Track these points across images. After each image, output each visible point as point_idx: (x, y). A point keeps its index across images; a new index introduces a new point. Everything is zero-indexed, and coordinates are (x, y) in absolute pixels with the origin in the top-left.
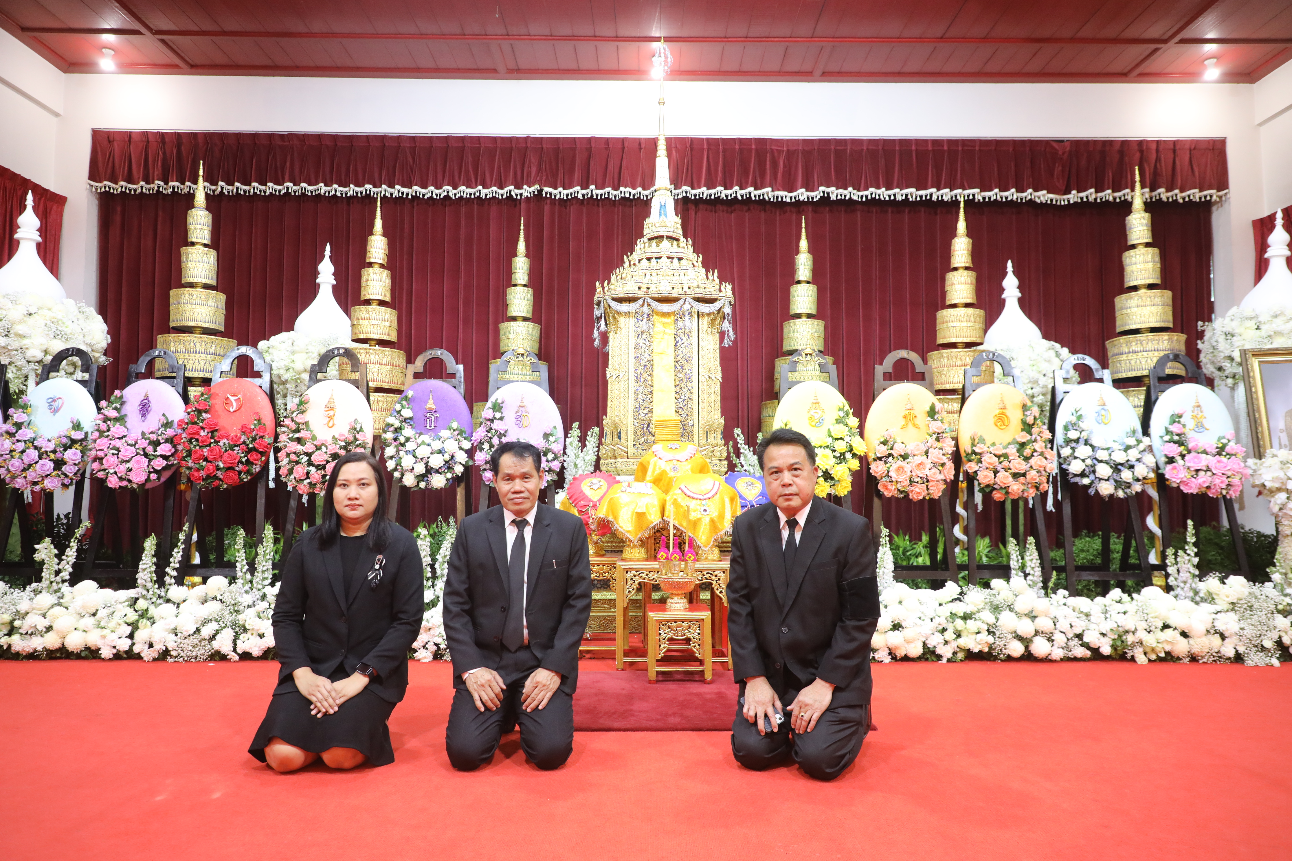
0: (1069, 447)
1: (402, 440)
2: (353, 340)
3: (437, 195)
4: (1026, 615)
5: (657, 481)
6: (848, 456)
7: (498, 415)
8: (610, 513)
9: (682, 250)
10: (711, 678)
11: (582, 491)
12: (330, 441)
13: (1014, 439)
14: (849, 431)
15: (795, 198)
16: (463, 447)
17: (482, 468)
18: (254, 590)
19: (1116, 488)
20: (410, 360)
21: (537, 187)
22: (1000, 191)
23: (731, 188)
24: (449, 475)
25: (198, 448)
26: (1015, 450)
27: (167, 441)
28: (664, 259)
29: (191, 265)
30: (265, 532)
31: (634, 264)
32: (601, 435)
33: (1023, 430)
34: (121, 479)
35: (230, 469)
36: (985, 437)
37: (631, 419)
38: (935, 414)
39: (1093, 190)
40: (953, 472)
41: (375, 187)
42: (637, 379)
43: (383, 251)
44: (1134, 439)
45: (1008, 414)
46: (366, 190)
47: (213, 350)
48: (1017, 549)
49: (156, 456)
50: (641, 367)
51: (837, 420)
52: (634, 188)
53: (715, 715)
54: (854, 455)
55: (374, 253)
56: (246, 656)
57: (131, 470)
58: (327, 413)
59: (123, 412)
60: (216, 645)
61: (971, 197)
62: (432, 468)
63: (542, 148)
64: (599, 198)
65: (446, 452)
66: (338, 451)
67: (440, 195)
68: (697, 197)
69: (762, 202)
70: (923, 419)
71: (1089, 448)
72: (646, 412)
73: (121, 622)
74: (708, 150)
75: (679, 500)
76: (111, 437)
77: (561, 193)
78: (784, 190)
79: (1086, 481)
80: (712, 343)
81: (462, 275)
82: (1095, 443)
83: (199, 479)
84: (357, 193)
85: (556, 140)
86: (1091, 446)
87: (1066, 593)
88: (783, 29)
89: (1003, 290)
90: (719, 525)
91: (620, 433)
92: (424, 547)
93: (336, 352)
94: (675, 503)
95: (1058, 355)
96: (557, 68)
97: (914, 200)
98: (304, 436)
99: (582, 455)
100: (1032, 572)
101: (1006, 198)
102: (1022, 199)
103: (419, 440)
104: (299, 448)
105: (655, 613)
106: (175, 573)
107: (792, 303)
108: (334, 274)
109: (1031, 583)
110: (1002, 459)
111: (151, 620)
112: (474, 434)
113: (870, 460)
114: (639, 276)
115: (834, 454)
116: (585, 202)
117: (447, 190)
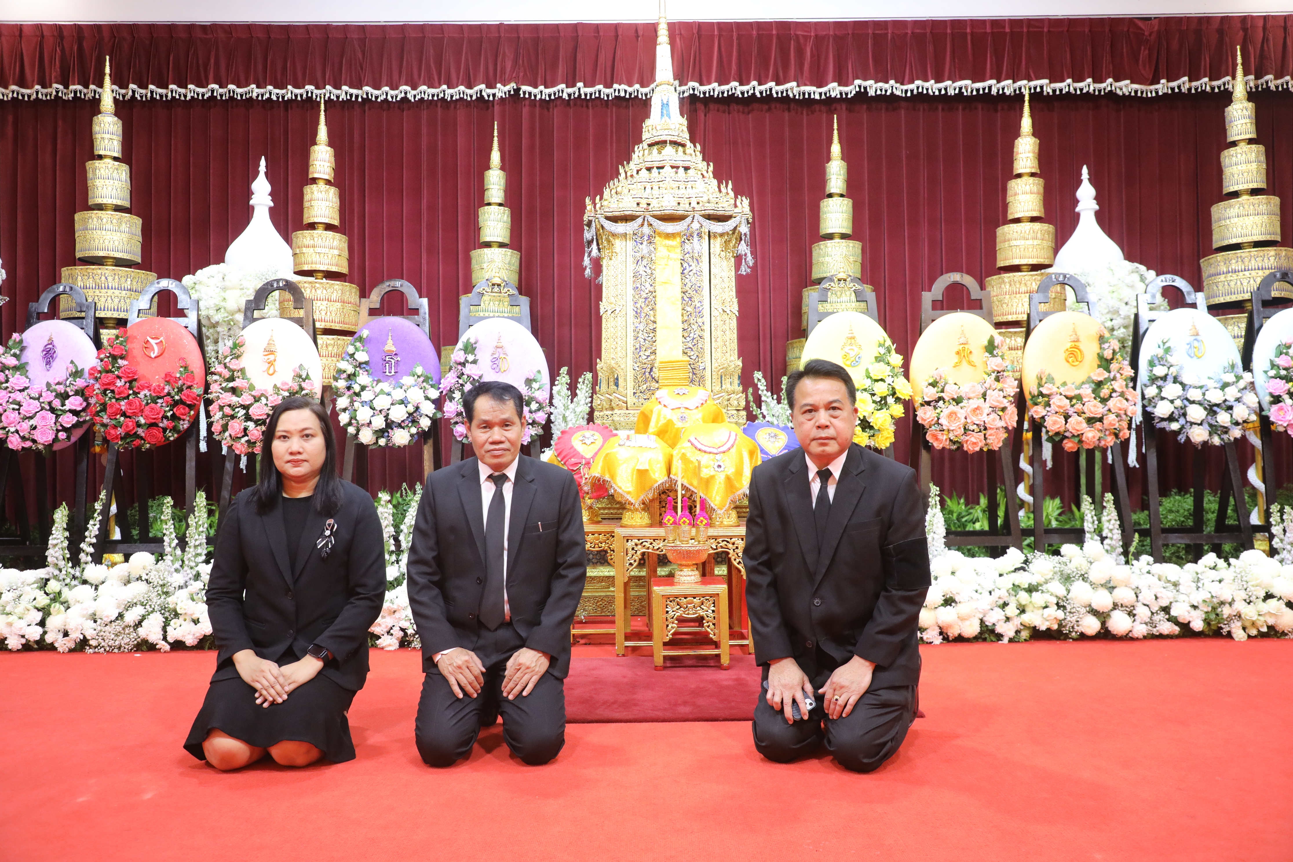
0: (1155, 386)
1: (357, 388)
2: (295, 273)
3: (392, 97)
4: (1102, 585)
5: (661, 434)
6: (890, 400)
7: (471, 358)
8: (607, 472)
9: (688, 158)
10: (728, 662)
11: (573, 447)
12: (270, 391)
13: (1089, 377)
14: (891, 371)
15: (825, 94)
16: (429, 396)
17: (452, 421)
18: (186, 568)
19: (1210, 434)
20: (364, 294)
21: (513, 85)
22: (1074, 81)
23: (748, 83)
24: (414, 430)
25: (114, 400)
26: (1089, 391)
27: (77, 393)
28: (667, 169)
29: (99, 183)
30: (197, 499)
31: (632, 176)
32: (595, 382)
33: (1099, 366)
34: (23, 438)
35: (152, 425)
36: (1054, 375)
37: (630, 362)
38: (994, 349)
39: (1186, 79)
40: (1016, 418)
41: (317, 88)
42: (637, 314)
43: (329, 164)
44: (1233, 375)
45: (1081, 348)
46: (307, 92)
47: (128, 284)
48: (1092, 508)
49: (64, 412)
50: (641, 300)
51: (876, 358)
52: (630, 85)
53: (733, 704)
54: (898, 400)
55: (318, 166)
56: (178, 646)
57: (35, 428)
58: (266, 357)
59: (24, 359)
60: (142, 632)
61: (1038, 90)
62: (393, 422)
63: (519, 37)
64: (588, 98)
65: (409, 403)
67: (397, 97)
68: (707, 95)
69: (786, 100)
70: (980, 356)
71: (1178, 387)
72: (648, 353)
73: (30, 606)
74: (720, 36)
75: (689, 455)
76: (10, 389)
77: (542, 92)
78: (812, 85)
79: (1175, 426)
80: (727, 269)
81: (425, 193)
82: (1185, 381)
83: (117, 438)
84: (296, 96)
85: (535, 28)
86: (1181, 384)
87: (1151, 559)
89: (1078, 201)
90: (735, 483)
91: (617, 379)
92: (386, 515)
93: (275, 285)
94: (684, 458)
95: (1142, 278)
97: (969, 94)
98: (240, 385)
99: (572, 406)
100: (1110, 535)
101: (1081, 90)
102: (1100, 91)
103: (377, 389)
104: (234, 399)
105: (661, 588)
106: (91, 550)
107: (822, 221)
108: (270, 194)
109: (1109, 548)
110: (1074, 401)
111: (66, 605)
112: (442, 381)
113: (917, 405)
114: (637, 190)
115: (874, 398)
116: (571, 103)
117: (405, 91)
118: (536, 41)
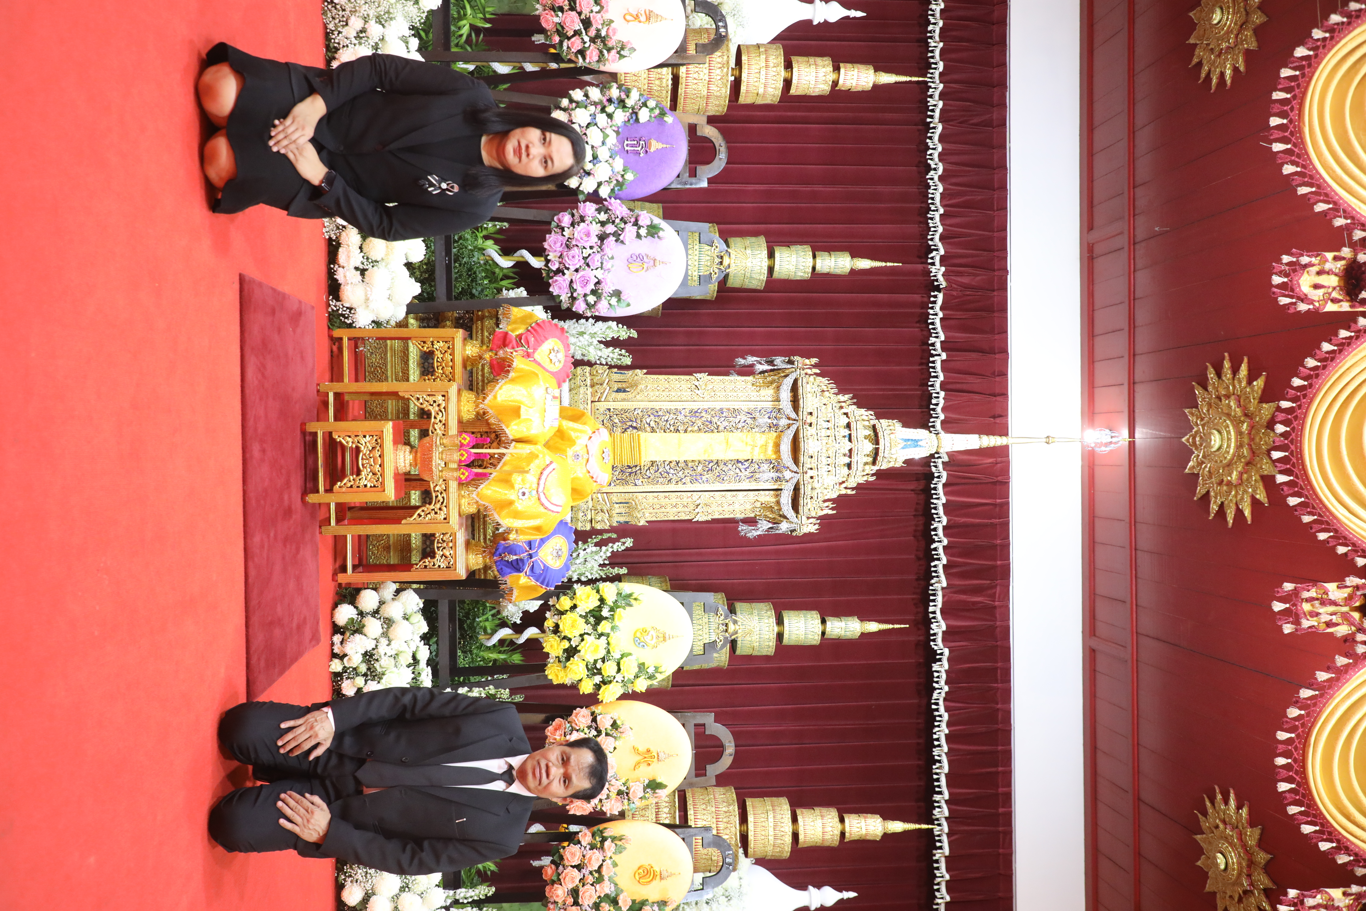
2: (739, 46)
3: (931, 155)
5: (561, 434)
6: (598, 679)
7: (643, 232)
8: (519, 374)
9: (860, 468)
10: (310, 501)
11: (547, 339)
12: (607, 16)
13: (622, 891)
14: (629, 679)
15: (934, 618)
16: (602, 187)
17: (575, 211)
20: (712, 120)
21: (944, 284)
22: (947, 882)
23: (945, 535)
26: (607, 891)
28: (848, 445)
31: (841, 407)
32: (621, 368)
33: (634, 902)
36: (625, 853)
37: (642, 405)
38: (652, 789)
40: (578, 814)
41: (941, 74)
42: (694, 413)
43: (854, 85)
45: (654, 882)
46: (936, 64)
48: (481, 897)
50: (709, 417)
51: (643, 664)
52: (943, 409)
53: (262, 502)
54: (598, 687)
55: (852, 73)
58: (643, 12)
61: (938, 844)
63: (994, 291)
64: (931, 365)
65: (594, 165)
66: (594, 27)
67: (931, 159)
68: (933, 492)
69: (927, 575)
70: (646, 774)
72: (652, 424)
74: (995, 505)
75: (537, 461)
77: (936, 315)
78: (944, 603)
80: (742, 508)
81: (829, 189)
84: (932, 51)
85: (1003, 309)
88: (1147, 596)
89: (819, 888)
90: (506, 512)
91: (625, 391)
93: (720, 24)
94: (533, 456)
96: (1096, 308)
97: (934, 771)
99: (595, 342)
101: (938, 890)
103: (609, 131)
105: (391, 430)
107: (796, 612)
108: (826, 21)
110: (596, 875)
112: (618, 201)
113: (593, 708)
114: (826, 413)
115: (600, 661)
116: (925, 347)
117: (938, 168)
118: (990, 309)
